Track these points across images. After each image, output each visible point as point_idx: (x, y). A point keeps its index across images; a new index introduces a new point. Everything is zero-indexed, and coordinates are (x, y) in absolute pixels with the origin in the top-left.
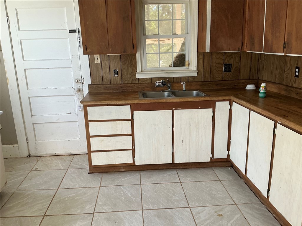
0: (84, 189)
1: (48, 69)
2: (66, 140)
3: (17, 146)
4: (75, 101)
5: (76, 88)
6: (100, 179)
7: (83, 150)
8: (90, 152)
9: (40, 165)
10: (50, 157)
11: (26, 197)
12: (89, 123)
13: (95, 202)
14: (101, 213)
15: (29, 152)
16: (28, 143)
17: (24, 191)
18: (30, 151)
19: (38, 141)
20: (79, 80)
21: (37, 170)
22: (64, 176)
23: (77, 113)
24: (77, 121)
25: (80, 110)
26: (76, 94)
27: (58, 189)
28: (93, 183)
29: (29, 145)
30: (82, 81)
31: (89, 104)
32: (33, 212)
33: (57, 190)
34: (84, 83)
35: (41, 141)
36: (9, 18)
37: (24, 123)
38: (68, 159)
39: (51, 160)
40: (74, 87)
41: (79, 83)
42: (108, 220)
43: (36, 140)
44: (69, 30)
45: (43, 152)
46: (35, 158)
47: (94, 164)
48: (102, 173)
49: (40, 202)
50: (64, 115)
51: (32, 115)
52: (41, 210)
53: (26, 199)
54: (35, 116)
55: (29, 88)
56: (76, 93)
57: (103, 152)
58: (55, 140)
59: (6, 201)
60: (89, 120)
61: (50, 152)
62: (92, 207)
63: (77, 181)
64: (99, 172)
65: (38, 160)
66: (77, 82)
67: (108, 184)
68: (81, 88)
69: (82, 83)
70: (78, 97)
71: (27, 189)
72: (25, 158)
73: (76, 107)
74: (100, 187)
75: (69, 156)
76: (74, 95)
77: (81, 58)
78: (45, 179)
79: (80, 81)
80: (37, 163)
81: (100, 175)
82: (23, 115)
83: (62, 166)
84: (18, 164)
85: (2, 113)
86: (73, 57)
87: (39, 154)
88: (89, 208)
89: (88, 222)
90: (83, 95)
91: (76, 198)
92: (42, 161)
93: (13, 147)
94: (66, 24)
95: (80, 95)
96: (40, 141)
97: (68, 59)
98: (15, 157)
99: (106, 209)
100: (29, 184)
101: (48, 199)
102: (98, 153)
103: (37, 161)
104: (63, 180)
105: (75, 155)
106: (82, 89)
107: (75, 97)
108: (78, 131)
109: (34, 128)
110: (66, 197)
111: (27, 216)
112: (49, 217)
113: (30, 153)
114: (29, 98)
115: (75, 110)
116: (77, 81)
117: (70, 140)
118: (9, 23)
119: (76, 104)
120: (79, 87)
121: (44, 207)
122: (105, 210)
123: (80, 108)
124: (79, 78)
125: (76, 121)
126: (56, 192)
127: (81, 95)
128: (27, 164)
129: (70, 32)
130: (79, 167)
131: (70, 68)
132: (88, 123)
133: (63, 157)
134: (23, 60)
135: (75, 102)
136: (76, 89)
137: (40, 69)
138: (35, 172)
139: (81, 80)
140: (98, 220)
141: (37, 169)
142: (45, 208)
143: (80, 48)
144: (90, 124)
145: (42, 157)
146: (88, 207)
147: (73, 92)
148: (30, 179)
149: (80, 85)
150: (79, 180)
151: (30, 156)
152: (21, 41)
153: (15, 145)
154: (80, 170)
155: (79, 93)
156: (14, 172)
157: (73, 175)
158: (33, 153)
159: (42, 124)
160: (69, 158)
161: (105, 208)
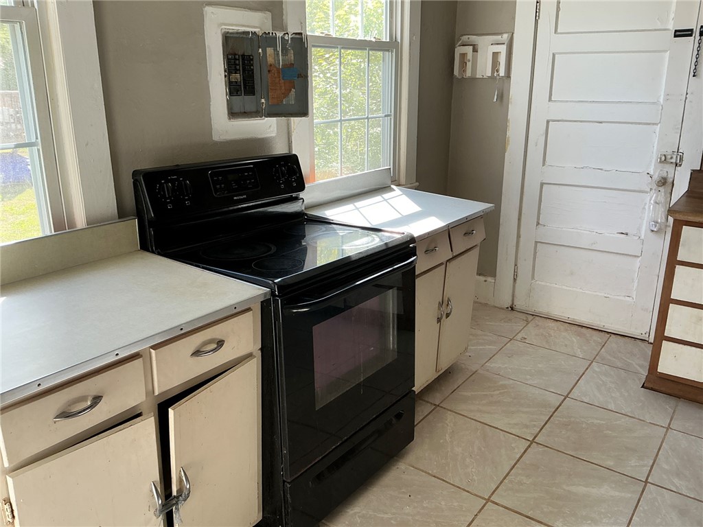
0: (628, 418)
1: (601, 123)
2: (600, 294)
3: (493, 281)
4: (647, 207)
5: (657, 174)
6: (670, 411)
7: (636, 329)
8: (661, 336)
9: (532, 332)
10: (555, 322)
11: (499, 390)
12: (677, 266)
13: (653, 458)
14: (665, 489)
15: (513, 300)
16: (515, 280)
17: (496, 376)
18: (515, 298)
19: (537, 282)
20: (669, 157)
21: (525, 341)
22: (583, 374)
23: (642, 237)
24: (638, 257)
25: (652, 231)
26: (653, 191)
27: (567, 396)
28: (650, 413)
29: (517, 285)
30: (676, 160)
31: (691, 218)
32: (509, 424)
33: (565, 399)
34: (680, 165)
35: (543, 283)
36: (540, 5)
37: (519, 236)
38: (595, 338)
39: (556, 329)
40: (652, 173)
41: (667, 163)
42: (683, 513)
43: (533, 278)
44: (676, 31)
45: (542, 308)
46: (523, 317)
47: (663, 368)
48: (679, 397)
49: (525, 410)
50: (612, 235)
51: (538, 224)
52: (527, 427)
53: (498, 392)
54: (544, 226)
55: (547, 164)
56: (655, 187)
57: (694, 348)
58: (574, 289)
59: (460, 381)
60: (679, 258)
61: (556, 312)
62: (644, 466)
63: (613, 395)
64: (669, 392)
65: (528, 322)
66: (664, 160)
67: (691, 428)
68: (671, 176)
69: (676, 165)
70: (657, 197)
71: (501, 374)
72: (503, 309)
73: (645, 222)
74: (668, 428)
75: (597, 332)
76: (647, 192)
77: (691, 102)
78: (540, 366)
79: (672, 158)
80: (525, 328)
81: (673, 401)
82: (519, 219)
83: (579, 350)
84: (487, 318)
85: (494, 208)
86: (668, 97)
87: (531, 310)
88: (637, 466)
89: (630, 495)
90: (669, 196)
91: (605, 432)
92: (538, 325)
93: (485, 281)
94: (672, 16)
95: (663, 194)
96: (540, 283)
97: (654, 103)
98: (483, 301)
99: (678, 485)
100: (506, 365)
101: (543, 410)
102: (681, 345)
103: (527, 324)
104: (579, 380)
105: (613, 336)
106: (671, 180)
107: (647, 197)
108: (633, 279)
109: (535, 253)
110: (583, 420)
111: (497, 428)
112: (541, 449)
113: (515, 303)
114: (542, 184)
115: (639, 229)
116: (663, 158)
117: (608, 296)
118: (539, 16)
119: (646, 213)
120: (665, 175)
121: (535, 423)
122: (677, 487)
123: (656, 226)
124: (670, 152)
125: (635, 256)
126: (562, 402)
127: (665, 194)
128: (505, 322)
129: (675, 36)
130: (619, 364)
131: (654, 124)
132: (675, 267)
133: (584, 330)
134: (550, 99)
135: (644, 208)
136: (656, 177)
137: (581, 121)
138: (521, 344)
139: (675, 157)
140: (656, 503)
141: (525, 339)
142: (535, 426)
143: (694, 76)
144: (679, 270)
145: (537, 318)
146: (633, 462)
147: (645, 184)
148: (510, 356)
149: (670, 169)
150: (618, 394)
151: (512, 309)
152: (554, 55)
153: (490, 279)
154: (622, 372)
155: (661, 189)
156: (480, 332)
157: (604, 378)
158: (519, 304)
159: (555, 246)
160: (597, 337)
161: (676, 481)
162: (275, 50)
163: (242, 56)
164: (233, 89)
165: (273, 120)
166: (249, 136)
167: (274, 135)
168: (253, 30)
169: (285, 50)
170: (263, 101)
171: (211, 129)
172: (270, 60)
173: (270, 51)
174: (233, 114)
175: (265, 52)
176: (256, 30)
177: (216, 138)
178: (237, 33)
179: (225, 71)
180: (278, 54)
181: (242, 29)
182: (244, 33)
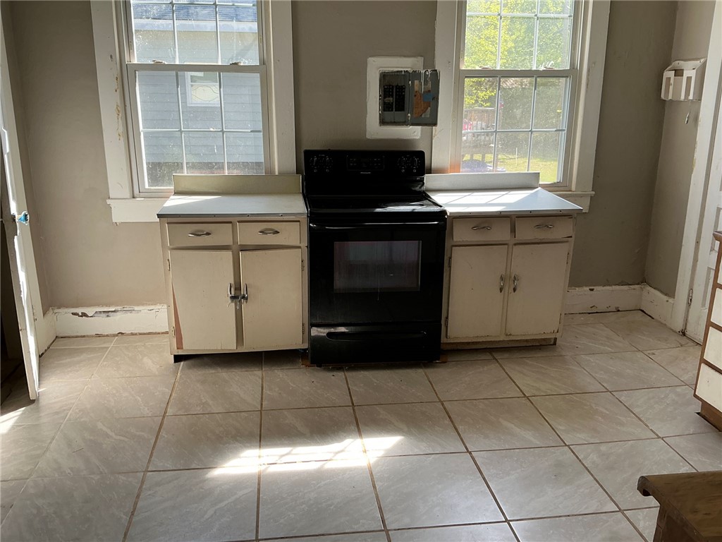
15: (686, 325)
33: (605, 392)
51: (713, 249)
63: (656, 406)
104: (644, 389)
109: (708, 279)
110: (592, 405)
113: (688, 329)
114: (719, 210)
151: (684, 334)
157: (672, 396)
162: (420, 81)
163: (396, 86)
164: (386, 107)
165: (419, 128)
166: (396, 137)
167: (418, 138)
168: (406, 70)
169: (426, 81)
170: (409, 115)
171: (366, 131)
172: (416, 88)
173: (416, 82)
174: (383, 122)
175: (413, 83)
176: (409, 70)
177: (368, 136)
178: (392, 72)
179: (380, 96)
180: (421, 85)
181: (396, 70)
182: (398, 72)
